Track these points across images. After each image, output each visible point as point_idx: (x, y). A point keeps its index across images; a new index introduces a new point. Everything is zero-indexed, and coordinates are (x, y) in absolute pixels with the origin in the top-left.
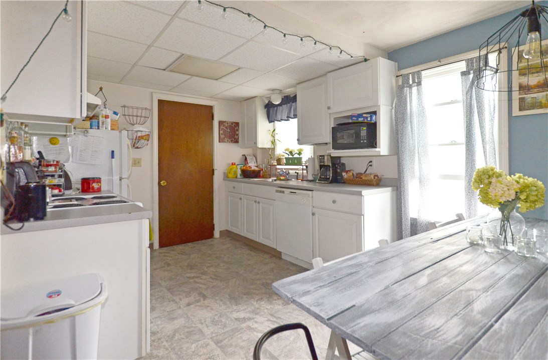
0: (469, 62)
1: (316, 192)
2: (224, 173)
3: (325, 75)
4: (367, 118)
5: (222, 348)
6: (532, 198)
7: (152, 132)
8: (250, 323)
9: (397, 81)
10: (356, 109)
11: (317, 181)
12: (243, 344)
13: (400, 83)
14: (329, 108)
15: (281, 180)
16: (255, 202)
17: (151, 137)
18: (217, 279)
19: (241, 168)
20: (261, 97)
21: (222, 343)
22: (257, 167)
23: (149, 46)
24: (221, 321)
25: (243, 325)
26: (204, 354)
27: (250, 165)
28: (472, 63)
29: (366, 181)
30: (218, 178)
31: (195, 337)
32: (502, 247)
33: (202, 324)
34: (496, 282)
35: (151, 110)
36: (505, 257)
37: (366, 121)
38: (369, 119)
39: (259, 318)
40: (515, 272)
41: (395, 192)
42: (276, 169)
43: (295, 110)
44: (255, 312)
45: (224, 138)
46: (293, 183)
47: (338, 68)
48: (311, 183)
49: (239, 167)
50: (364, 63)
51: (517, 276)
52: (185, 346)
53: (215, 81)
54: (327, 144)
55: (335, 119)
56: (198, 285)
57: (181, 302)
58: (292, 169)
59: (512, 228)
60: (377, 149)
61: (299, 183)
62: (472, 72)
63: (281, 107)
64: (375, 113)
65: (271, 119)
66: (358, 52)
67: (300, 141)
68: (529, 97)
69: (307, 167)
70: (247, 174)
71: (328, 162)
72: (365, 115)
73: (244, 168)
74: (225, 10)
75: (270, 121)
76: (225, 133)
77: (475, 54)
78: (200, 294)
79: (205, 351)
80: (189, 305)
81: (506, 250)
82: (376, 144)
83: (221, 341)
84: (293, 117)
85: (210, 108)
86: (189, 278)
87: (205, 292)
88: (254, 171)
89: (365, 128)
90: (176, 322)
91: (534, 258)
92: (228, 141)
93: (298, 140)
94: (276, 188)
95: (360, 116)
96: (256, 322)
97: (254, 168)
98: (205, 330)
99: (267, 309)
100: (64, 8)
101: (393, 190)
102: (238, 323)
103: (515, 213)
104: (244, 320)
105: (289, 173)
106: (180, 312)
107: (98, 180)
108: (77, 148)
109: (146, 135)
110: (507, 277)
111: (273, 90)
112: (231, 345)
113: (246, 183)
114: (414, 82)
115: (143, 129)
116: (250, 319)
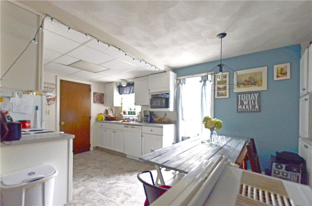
0: (202, 77)
1: (144, 127)
2: (96, 118)
3: (148, 76)
4: (165, 96)
5: (106, 195)
6: (219, 126)
7: (56, 96)
8: (117, 184)
9: (177, 81)
10: (160, 92)
11: (143, 122)
12: (115, 192)
13: (178, 82)
14: (149, 90)
15: (125, 122)
16: (114, 132)
17: (56, 99)
18: (96, 169)
19: (105, 116)
20: (116, 82)
21: (105, 193)
22: (113, 115)
23: (63, 55)
24: (102, 185)
25: (114, 185)
26: (97, 198)
27: (109, 114)
28: (203, 78)
29: (164, 122)
30: (93, 121)
31: (91, 193)
32: (210, 143)
33: (93, 187)
34: (208, 152)
35: (56, 85)
36: (211, 145)
37: (165, 97)
38: (166, 96)
39: (120, 182)
40: (214, 149)
41: (175, 126)
42: (123, 117)
43: (133, 90)
44: (118, 180)
45: (96, 101)
46: (131, 122)
47: (153, 73)
48: (140, 123)
49: (104, 115)
50: (164, 73)
51: (214, 150)
52: (87, 197)
53: (94, 73)
54: (147, 106)
55: (152, 95)
56: (87, 172)
57: (80, 180)
58: (131, 117)
59: (213, 136)
60: (169, 109)
61: (134, 123)
62: (203, 81)
63: (126, 88)
64: (168, 94)
65: (120, 93)
66: (162, 69)
67: (135, 104)
68: (220, 92)
69: (138, 116)
70: (108, 119)
71: (148, 114)
72: (164, 94)
73: (107, 116)
74: (109, 46)
75: (120, 94)
76: (97, 99)
77: (204, 74)
78: (89, 176)
79: (97, 197)
80: (84, 181)
81: (211, 143)
82: (168, 106)
83: (104, 193)
84: (132, 93)
85: (89, 86)
86: (81, 170)
87: (91, 175)
88: (112, 118)
89: (164, 100)
90: (79, 188)
91: (219, 145)
92: (98, 102)
93: (135, 103)
94: (123, 126)
95: (162, 94)
96: (119, 184)
97: (112, 116)
98: (95, 190)
99: (123, 178)
100: (34, 38)
101: (174, 125)
102: (111, 185)
103: (214, 132)
104: (113, 183)
105: (129, 118)
106: (80, 184)
107: (29, 122)
108: (15, 104)
109: (53, 98)
110: (211, 150)
111: (123, 80)
112: (109, 194)
113: (108, 123)
114: (183, 82)
115: (52, 95)
116: (116, 183)
